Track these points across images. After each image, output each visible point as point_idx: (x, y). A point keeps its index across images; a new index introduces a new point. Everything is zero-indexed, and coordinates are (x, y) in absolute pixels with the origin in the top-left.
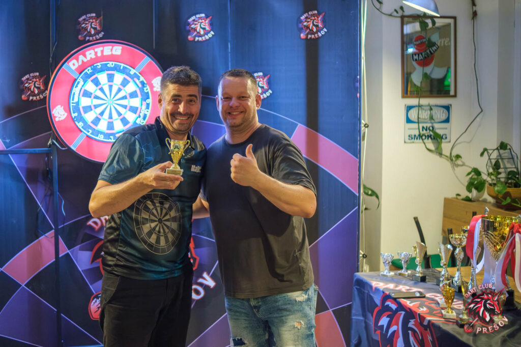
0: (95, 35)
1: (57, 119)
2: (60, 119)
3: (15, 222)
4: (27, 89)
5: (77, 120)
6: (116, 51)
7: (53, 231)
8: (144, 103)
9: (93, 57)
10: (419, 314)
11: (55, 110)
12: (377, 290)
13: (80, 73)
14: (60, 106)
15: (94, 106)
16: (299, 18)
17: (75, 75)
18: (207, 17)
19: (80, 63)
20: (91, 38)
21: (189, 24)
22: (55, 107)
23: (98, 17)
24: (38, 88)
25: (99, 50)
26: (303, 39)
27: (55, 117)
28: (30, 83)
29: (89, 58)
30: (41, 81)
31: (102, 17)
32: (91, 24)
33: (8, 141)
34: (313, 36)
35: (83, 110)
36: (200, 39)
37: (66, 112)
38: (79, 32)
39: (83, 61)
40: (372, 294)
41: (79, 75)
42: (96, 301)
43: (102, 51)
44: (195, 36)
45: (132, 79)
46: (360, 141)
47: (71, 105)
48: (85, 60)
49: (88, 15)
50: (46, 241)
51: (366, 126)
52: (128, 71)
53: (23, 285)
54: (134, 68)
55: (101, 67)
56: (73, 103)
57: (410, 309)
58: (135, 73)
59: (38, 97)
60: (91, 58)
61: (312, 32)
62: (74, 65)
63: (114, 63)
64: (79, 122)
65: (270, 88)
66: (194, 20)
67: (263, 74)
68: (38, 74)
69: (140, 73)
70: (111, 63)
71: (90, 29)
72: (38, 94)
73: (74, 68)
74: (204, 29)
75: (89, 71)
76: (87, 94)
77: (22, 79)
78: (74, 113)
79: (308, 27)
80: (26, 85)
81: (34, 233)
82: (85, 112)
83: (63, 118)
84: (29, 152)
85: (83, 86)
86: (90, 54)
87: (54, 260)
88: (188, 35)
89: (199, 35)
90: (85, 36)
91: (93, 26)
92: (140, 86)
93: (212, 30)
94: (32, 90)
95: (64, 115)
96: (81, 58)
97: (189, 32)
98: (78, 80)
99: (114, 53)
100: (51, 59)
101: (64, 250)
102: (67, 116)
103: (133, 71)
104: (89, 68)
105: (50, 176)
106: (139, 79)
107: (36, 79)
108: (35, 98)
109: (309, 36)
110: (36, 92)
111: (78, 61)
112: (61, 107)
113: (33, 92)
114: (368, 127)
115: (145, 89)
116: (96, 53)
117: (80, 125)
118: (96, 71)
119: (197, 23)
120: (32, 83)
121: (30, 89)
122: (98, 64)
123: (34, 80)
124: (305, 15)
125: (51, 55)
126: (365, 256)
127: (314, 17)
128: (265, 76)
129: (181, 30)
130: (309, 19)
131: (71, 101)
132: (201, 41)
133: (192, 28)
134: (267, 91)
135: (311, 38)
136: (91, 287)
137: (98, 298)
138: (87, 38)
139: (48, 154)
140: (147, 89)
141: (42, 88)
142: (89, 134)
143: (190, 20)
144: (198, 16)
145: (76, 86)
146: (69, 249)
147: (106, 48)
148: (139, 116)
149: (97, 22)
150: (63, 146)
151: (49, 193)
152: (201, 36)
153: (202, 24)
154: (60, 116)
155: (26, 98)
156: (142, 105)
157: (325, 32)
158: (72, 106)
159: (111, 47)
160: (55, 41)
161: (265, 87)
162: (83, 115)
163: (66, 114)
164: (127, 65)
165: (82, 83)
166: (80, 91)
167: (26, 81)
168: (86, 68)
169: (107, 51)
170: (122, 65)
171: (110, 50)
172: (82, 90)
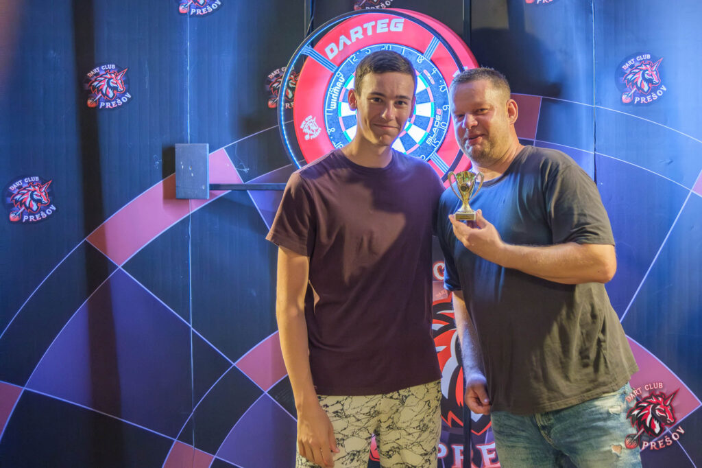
0: (378, 3)
1: (307, 137)
2: (312, 137)
4: (276, 91)
5: (334, 139)
6: (395, 27)
8: (439, 111)
9: (360, 36)
11: (304, 122)
13: (339, 65)
14: (311, 117)
17: (333, 68)
19: (341, 47)
22: (303, 118)
24: (291, 89)
25: (369, 26)
27: (305, 134)
29: (354, 40)
33: (246, 170)
35: (344, 124)
37: (320, 127)
39: (345, 45)
41: (337, 67)
43: (374, 28)
45: (421, 71)
47: (326, 114)
48: (349, 43)
52: (414, 58)
54: (422, 53)
56: (328, 112)
58: (424, 61)
59: (292, 104)
60: (357, 38)
62: (332, 51)
63: (390, 45)
64: (337, 143)
65: (663, 83)
67: (652, 56)
69: (431, 61)
70: (386, 46)
73: (331, 56)
75: (354, 59)
77: (270, 76)
78: (330, 128)
80: (275, 85)
82: (347, 127)
83: (316, 135)
85: (344, 83)
86: (356, 33)
90: (364, 5)
92: (433, 82)
95: (317, 130)
96: (343, 39)
98: (337, 75)
99: (393, 29)
102: (322, 131)
103: (421, 58)
104: (354, 55)
106: (431, 72)
108: (287, 105)
110: (290, 95)
112: (313, 118)
115: (441, 87)
116: (365, 31)
117: (339, 147)
122: (366, 48)
128: (653, 60)
131: (326, 109)
132: (546, 4)
134: (658, 87)
140: (444, 88)
145: (335, 85)
147: (380, 22)
148: (431, 133)
154: (311, 132)
156: (435, 114)
158: (328, 116)
159: (387, 21)
160: (310, 14)
161: (656, 80)
162: (344, 132)
163: (320, 129)
164: (412, 48)
165: (344, 80)
166: (340, 93)
167: (275, 79)
168: (348, 57)
169: (382, 27)
170: (404, 48)
171: (386, 25)
172: (343, 91)
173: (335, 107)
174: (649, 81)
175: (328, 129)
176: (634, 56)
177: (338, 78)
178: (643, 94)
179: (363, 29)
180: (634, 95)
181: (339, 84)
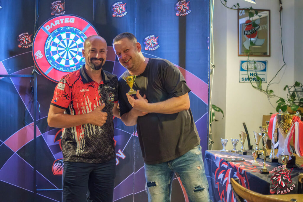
0: (60, 12)
1: (37, 58)
2: (39, 58)
3: (12, 116)
4: (21, 41)
5: (48, 59)
6: (71, 21)
7: (33, 122)
9: (59, 23)
10: (239, 168)
11: (36, 53)
12: (217, 158)
14: (39, 51)
15: (59, 51)
16: (175, 4)
17: (48, 34)
18: (123, 3)
19: (51, 27)
20: (58, 14)
21: (113, 7)
22: (36, 51)
23: (62, 2)
24: (28, 41)
25: (62, 20)
26: (177, 16)
27: (37, 57)
28: (23, 38)
29: (56, 25)
30: (29, 37)
31: (64, 3)
32: (58, 7)
33: (10, 70)
34: (183, 14)
35: (52, 54)
36: (119, 16)
37: (42, 54)
38: (51, 10)
39: (53, 26)
40: (214, 161)
41: (50, 33)
42: (57, 164)
43: (64, 21)
44: (117, 14)
45: (80, 36)
46: (209, 74)
47: (46, 50)
48: (54, 25)
49: (57, 2)
50: (29, 128)
51: (214, 66)
52: (78, 32)
53: (15, 153)
55: (63, 30)
56: (46, 49)
57: (234, 166)
58: (82, 33)
59: (27, 46)
60: (57, 24)
61: (182, 12)
62: (48, 28)
63: (70, 27)
65: (158, 44)
66: (116, 5)
67: (155, 36)
68: (28, 33)
69: (84, 33)
70: (68, 27)
71: (58, 9)
72: (28, 45)
73: (48, 30)
74: (122, 10)
75: (56, 31)
76: (55, 44)
77: (19, 36)
78: (47, 55)
79: (180, 9)
80: (21, 39)
81: (22, 123)
82: (53, 55)
83: (41, 57)
84: (21, 76)
85: (52, 40)
86: (57, 22)
87: (33, 139)
88: (113, 14)
89: (119, 14)
90: (55, 13)
91: (59, 7)
92: (84, 40)
93: (126, 11)
94: (24, 42)
95: (41, 56)
96: (52, 24)
97: (113, 12)
98: (50, 36)
99: (70, 22)
100: (35, 25)
101: (39, 134)
103: (81, 32)
104: (56, 30)
105: (32, 91)
106: (84, 37)
107: (27, 36)
108: (25, 47)
109: (181, 14)
110: (27, 43)
111: (50, 26)
112: (40, 51)
113: (25, 43)
114: (214, 67)
116: (60, 22)
117: (50, 61)
118: (60, 32)
119: (118, 7)
120: (25, 38)
121: (23, 42)
122: (61, 28)
123: (26, 36)
124: (179, 3)
125: (35, 23)
126: (212, 142)
127: (184, 3)
128: (156, 37)
129: (108, 10)
130: (181, 5)
131: (46, 48)
132: (120, 17)
133: (115, 10)
134: (157, 45)
135: (182, 15)
136: (54, 156)
137: (58, 163)
138: (56, 14)
139: (32, 78)
141: (30, 41)
142: (55, 67)
143: (114, 5)
144: (118, 3)
145: (49, 40)
146: (42, 133)
147: (66, 19)
148: (84, 58)
149: (62, 5)
150: (40, 73)
151: (32, 101)
152: (120, 14)
153: (121, 7)
154: (39, 56)
155: (21, 47)
157: (190, 12)
158: (46, 51)
159: (68, 19)
160: (37, 14)
161: (156, 43)
162: (52, 56)
163: (43, 55)
164: (78, 29)
165: (52, 38)
166: (51, 43)
167: (21, 37)
168: (54, 30)
169: (67, 20)
170: (75, 28)
171: (68, 20)
172: (52, 42)
173: (49, 48)
174: (154, 44)
175: (46, 55)
176: (149, 35)
177: (50, 38)
178: (152, 48)
179: (60, 21)
180: (149, 48)
181: (51, 40)
